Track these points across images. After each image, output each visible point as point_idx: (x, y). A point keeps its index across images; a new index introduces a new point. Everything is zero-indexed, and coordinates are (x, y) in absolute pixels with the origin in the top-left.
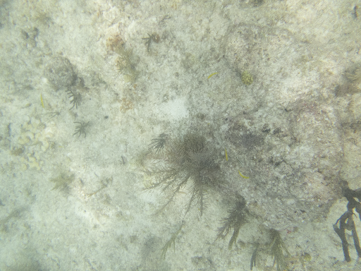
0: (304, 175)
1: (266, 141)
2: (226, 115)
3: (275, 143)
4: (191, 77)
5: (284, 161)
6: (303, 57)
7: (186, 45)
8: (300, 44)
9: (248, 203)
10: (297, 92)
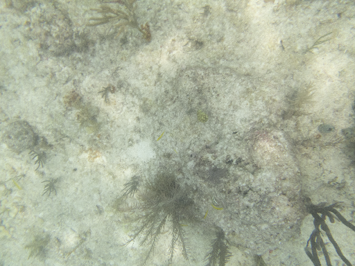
0: (270, 200)
1: (231, 172)
2: (190, 152)
3: (239, 173)
4: (151, 120)
5: (250, 189)
6: (248, 89)
7: (141, 91)
8: (243, 78)
9: (226, 233)
10: (249, 121)
